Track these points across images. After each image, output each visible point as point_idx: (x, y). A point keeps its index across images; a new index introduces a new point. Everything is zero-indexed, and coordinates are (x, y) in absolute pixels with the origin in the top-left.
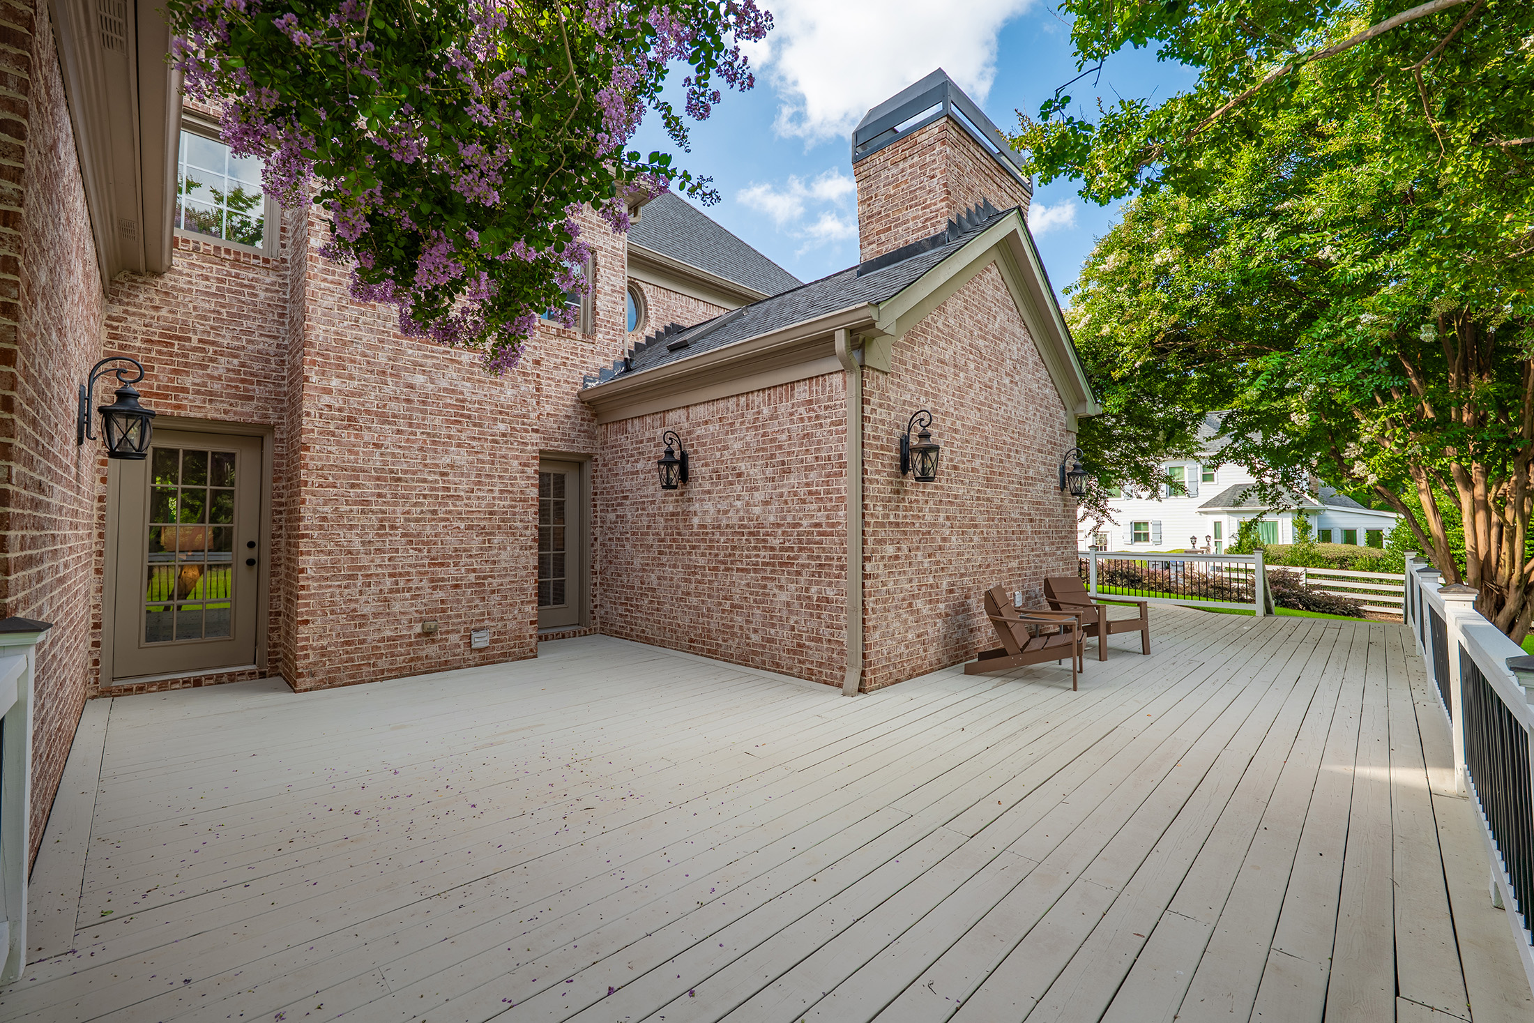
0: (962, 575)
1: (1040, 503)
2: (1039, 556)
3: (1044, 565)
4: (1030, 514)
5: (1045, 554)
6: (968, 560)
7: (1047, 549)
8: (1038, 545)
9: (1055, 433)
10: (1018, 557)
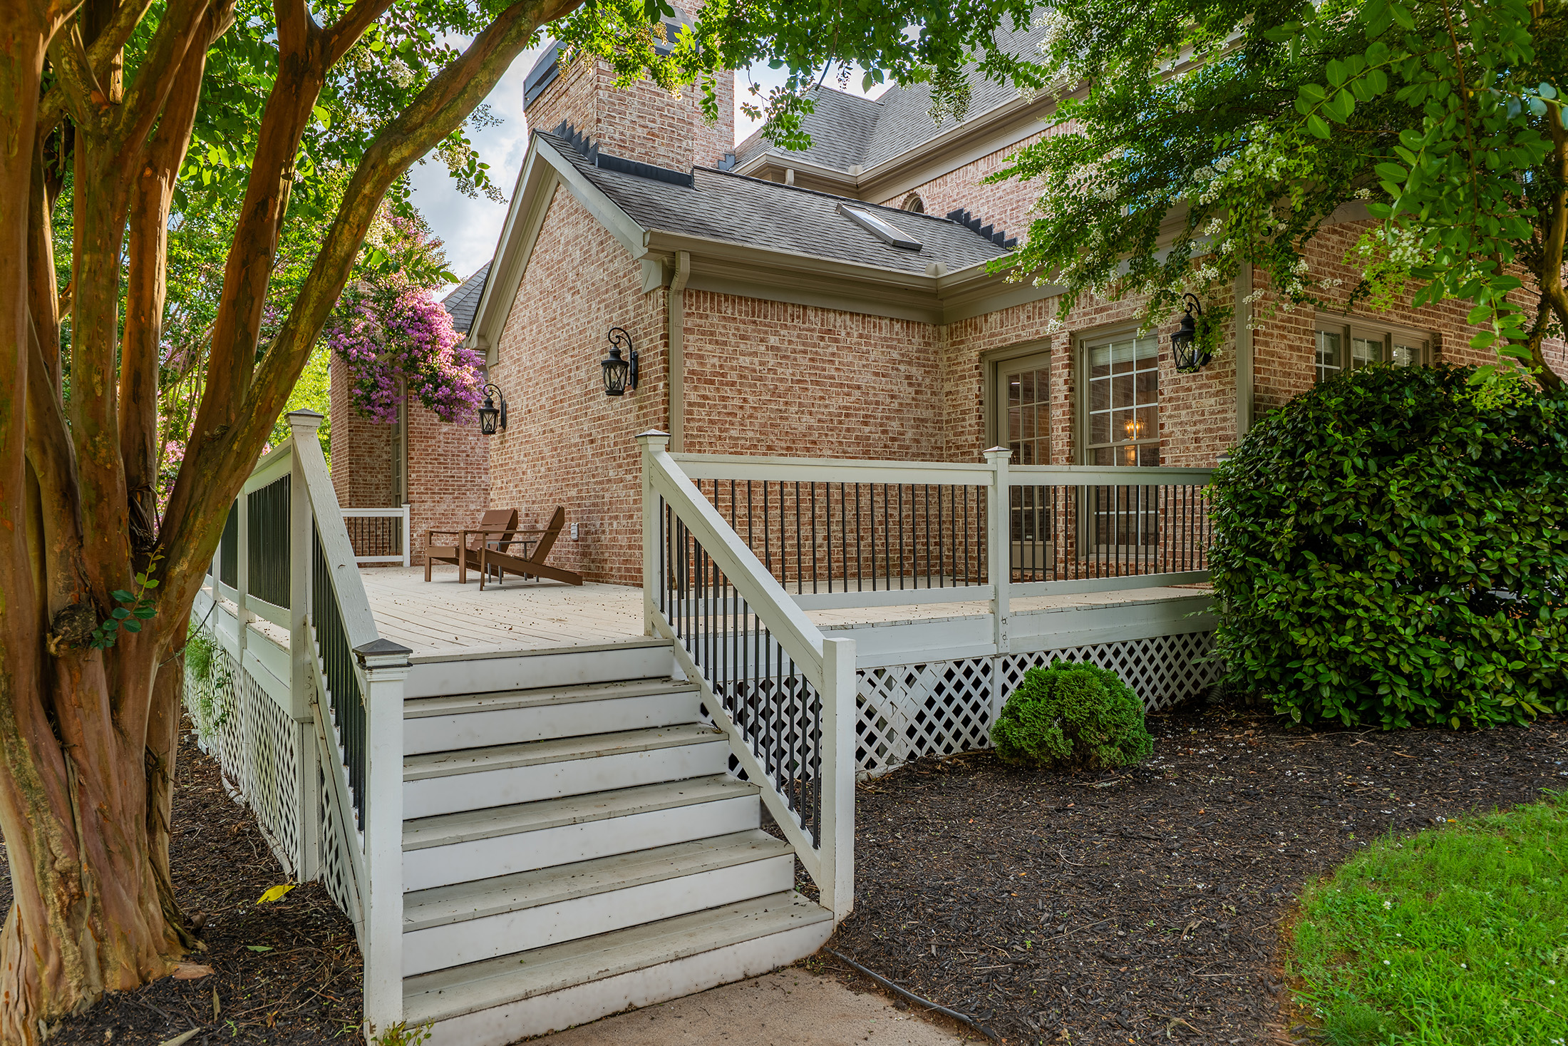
0: (534, 502)
1: (603, 418)
2: (601, 483)
3: (607, 495)
4: (591, 435)
5: (609, 481)
6: (538, 489)
7: (611, 473)
8: (600, 471)
9: (627, 312)
10: (577, 485)
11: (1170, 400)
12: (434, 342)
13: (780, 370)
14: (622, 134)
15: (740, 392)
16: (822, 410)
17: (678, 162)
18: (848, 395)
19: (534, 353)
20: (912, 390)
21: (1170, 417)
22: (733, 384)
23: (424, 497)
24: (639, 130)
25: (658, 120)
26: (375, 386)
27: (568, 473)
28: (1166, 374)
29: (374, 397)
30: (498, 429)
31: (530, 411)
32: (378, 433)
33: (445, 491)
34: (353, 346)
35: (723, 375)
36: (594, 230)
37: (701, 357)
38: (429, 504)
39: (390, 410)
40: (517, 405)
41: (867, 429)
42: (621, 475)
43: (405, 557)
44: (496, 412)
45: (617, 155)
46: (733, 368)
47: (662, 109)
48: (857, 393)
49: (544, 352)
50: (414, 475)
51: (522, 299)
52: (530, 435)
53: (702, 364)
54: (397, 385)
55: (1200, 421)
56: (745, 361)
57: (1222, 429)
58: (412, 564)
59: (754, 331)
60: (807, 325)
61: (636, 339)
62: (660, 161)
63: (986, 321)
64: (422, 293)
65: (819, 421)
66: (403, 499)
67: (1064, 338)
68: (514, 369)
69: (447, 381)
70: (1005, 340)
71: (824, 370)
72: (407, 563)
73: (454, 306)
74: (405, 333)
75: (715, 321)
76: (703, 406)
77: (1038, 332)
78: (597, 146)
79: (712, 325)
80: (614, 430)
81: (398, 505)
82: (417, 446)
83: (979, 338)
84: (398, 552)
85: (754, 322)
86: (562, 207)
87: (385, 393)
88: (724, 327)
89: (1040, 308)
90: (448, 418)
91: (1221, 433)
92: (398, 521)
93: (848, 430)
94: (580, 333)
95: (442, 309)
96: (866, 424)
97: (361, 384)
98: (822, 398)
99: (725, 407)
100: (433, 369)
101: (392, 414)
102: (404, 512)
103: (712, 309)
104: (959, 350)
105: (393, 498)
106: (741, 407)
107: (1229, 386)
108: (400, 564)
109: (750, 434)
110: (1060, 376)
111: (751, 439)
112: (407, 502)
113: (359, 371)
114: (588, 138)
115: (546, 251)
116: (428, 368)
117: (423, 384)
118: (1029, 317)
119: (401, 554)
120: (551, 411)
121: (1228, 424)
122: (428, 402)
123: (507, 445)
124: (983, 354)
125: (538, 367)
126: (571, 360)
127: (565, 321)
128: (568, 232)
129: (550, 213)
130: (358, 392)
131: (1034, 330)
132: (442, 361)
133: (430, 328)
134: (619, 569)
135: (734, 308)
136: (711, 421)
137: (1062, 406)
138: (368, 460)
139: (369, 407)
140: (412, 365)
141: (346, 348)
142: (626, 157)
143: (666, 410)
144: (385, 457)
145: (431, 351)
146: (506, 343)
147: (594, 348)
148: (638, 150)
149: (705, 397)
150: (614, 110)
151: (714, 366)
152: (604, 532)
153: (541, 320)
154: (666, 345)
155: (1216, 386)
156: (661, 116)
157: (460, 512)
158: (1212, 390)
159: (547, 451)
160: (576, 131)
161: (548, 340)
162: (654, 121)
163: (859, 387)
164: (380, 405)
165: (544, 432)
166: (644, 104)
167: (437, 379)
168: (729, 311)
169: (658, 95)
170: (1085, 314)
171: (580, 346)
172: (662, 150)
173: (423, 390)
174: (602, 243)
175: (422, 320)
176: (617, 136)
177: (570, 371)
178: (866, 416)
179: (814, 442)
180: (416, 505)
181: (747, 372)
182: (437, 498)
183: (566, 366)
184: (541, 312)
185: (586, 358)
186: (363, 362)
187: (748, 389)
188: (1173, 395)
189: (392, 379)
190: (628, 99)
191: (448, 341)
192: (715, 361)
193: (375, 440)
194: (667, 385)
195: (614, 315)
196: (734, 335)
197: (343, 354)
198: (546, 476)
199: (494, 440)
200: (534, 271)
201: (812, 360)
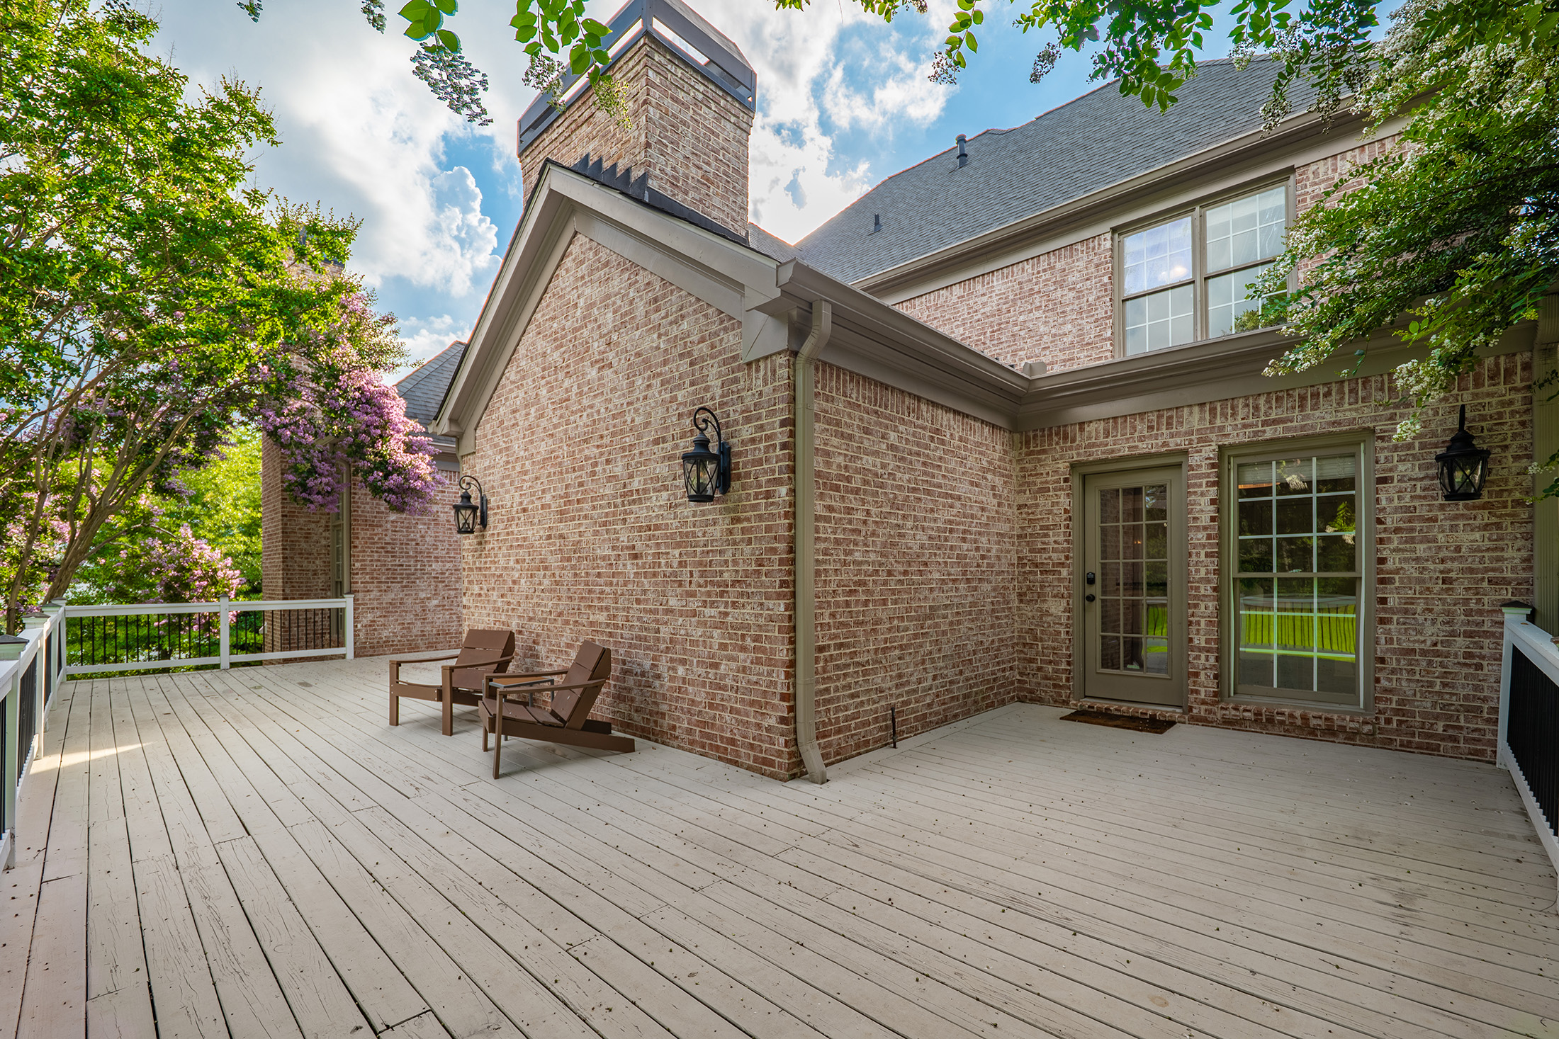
0: (531, 619)
1: (657, 527)
2: (653, 612)
4: (633, 547)
5: (670, 611)
7: (674, 602)
8: (651, 596)
9: (707, 389)
10: (607, 609)
11: (1397, 530)
12: (385, 426)
13: (899, 475)
14: (674, 169)
15: (863, 502)
16: (932, 525)
17: (734, 220)
18: (951, 507)
19: (532, 442)
20: (995, 502)
21: (1397, 550)
22: (857, 491)
23: (369, 586)
24: (694, 170)
25: (714, 164)
26: (313, 471)
27: (590, 591)
28: (1390, 500)
29: (310, 483)
30: (477, 527)
31: (525, 510)
32: (315, 518)
33: (393, 580)
34: (285, 426)
35: (848, 479)
36: (641, 285)
37: (827, 454)
38: (375, 594)
39: (330, 498)
40: (504, 501)
41: (965, 546)
42: (692, 606)
43: (349, 649)
44: (474, 509)
45: (668, 194)
46: (857, 471)
47: (716, 152)
48: (957, 504)
49: (550, 441)
50: (358, 565)
51: (513, 378)
52: (525, 539)
53: (828, 464)
54: (339, 472)
55: (1453, 559)
56: (868, 462)
57: (1493, 570)
58: (356, 656)
59: (877, 423)
60: (920, 422)
61: (728, 425)
62: (715, 213)
63: (1082, 430)
64: (371, 374)
65: (930, 538)
66: (346, 589)
67: (1210, 451)
68: (500, 459)
69: (399, 470)
70: (1113, 451)
71: (933, 477)
72: (350, 655)
73: (407, 390)
74: (350, 415)
75: (841, 406)
76: (827, 520)
77: (1165, 444)
78: (644, 178)
79: (838, 412)
80: (678, 545)
81: (339, 594)
82: (362, 534)
83: (1071, 448)
84: (340, 644)
85: (876, 412)
86: (582, 262)
87: (325, 480)
88: (849, 415)
89: (1170, 418)
90: (400, 509)
91: (1491, 574)
92: (340, 613)
93: (952, 548)
94: (614, 416)
95: (393, 393)
96: (964, 540)
97: (295, 469)
98: (932, 510)
99: (850, 522)
100: (382, 456)
101: (333, 502)
102: (347, 603)
103: (838, 389)
104: (1039, 460)
105: (333, 584)
106: (865, 522)
107: (1509, 520)
108: (343, 657)
109: (873, 557)
110: (1202, 494)
111: (873, 562)
112: (350, 593)
113: (293, 454)
114: (628, 171)
115: (553, 319)
116: (376, 455)
117: (370, 471)
118: (1151, 428)
119: (343, 645)
120: (561, 513)
121: (1504, 565)
122: (376, 490)
123: (488, 547)
124: (1073, 466)
125: (539, 458)
126: (596, 451)
127: (586, 402)
128: (592, 292)
129: (561, 272)
130: (291, 477)
131: (1160, 441)
132: (394, 449)
133: (380, 411)
134: (689, 732)
135: (858, 392)
136: (837, 542)
137: (1205, 528)
138: (304, 545)
139: (304, 495)
140: (358, 450)
141: (277, 428)
142: (679, 198)
143: (791, 527)
144: (324, 542)
145: (381, 436)
146: (487, 428)
147: (639, 437)
148: (692, 194)
149: (830, 509)
150: (666, 137)
151: (839, 466)
152: (659, 677)
153: (544, 401)
154: (792, 434)
155: (1484, 517)
156: (717, 159)
157: (410, 601)
158: (1477, 523)
159: (553, 560)
160: (606, 165)
161: (555, 426)
162: (708, 164)
163: (959, 498)
164: (319, 493)
165: (549, 537)
166: (697, 138)
167: (385, 466)
168: (854, 396)
169: (713, 133)
170: (1245, 426)
171: (613, 434)
172: (717, 201)
173: (371, 478)
174: (656, 300)
175: (370, 402)
176: (668, 170)
177: (596, 464)
178: (964, 532)
179: (926, 564)
180: (360, 595)
181: (870, 477)
182: (384, 587)
183: (587, 458)
184: (544, 392)
185: (623, 448)
186: (299, 445)
187: (870, 499)
188: (1401, 525)
189: (333, 465)
190: (682, 127)
191: (401, 426)
192: (840, 459)
193: (313, 525)
194: (793, 492)
195: (680, 395)
196: (858, 427)
197: (273, 434)
198: (551, 591)
199: (469, 541)
200: (533, 344)
201: (924, 464)
